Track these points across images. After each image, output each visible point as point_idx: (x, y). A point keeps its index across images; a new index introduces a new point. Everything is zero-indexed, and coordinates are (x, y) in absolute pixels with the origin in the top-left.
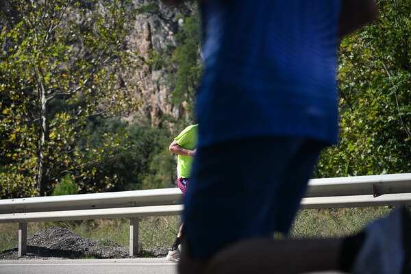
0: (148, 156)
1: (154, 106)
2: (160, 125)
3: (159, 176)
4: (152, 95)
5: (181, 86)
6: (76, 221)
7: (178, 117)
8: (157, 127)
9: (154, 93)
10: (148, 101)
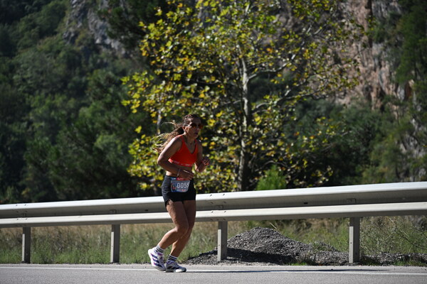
0: (368, 145)
1: (375, 86)
2: (382, 109)
3: (381, 168)
4: (373, 73)
5: (407, 62)
6: (283, 221)
7: (403, 98)
8: (378, 110)
9: (375, 70)
10: (368, 80)
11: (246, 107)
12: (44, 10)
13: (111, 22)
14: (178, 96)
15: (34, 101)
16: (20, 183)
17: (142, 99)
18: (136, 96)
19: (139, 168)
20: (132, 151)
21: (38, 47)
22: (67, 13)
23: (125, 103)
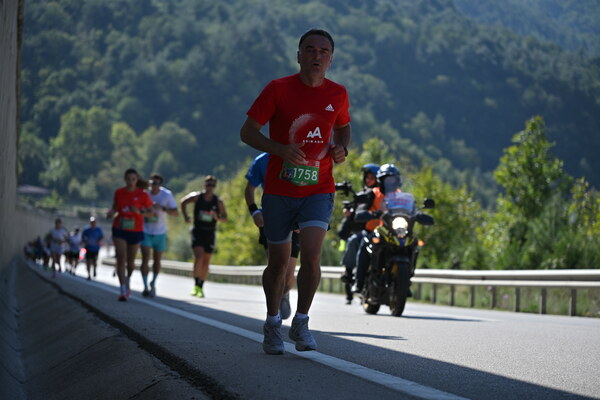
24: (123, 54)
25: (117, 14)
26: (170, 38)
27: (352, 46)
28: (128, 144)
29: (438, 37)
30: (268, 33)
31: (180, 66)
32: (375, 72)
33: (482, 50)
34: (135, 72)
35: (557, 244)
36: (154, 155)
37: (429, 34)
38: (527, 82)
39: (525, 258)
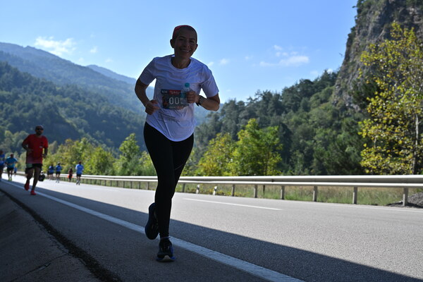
11: (417, 137)
12: (323, 91)
13: (354, 97)
14: (385, 130)
15: (318, 131)
16: (310, 167)
17: (367, 132)
18: (364, 130)
19: (365, 163)
20: (362, 155)
21: (320, 107)
22: (333, 92)
23: (359, 133)
24: (9, 110)
25: (7, 98)
26: (23, 106)
27: (78, 111)
28: (10, 137)
29: (103, 109)
30: (53, 106)
31: (26, 115)
32: (85, 119)
33: (116, 113)
34: (13, 116)
35: (135, 169)
36: (18, 140)
37: (101, 109)
38: (128, 123)
39: (126, 173)
